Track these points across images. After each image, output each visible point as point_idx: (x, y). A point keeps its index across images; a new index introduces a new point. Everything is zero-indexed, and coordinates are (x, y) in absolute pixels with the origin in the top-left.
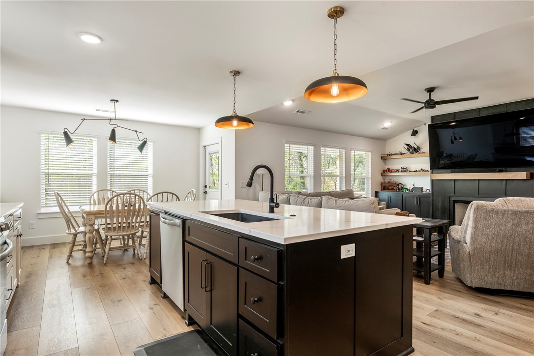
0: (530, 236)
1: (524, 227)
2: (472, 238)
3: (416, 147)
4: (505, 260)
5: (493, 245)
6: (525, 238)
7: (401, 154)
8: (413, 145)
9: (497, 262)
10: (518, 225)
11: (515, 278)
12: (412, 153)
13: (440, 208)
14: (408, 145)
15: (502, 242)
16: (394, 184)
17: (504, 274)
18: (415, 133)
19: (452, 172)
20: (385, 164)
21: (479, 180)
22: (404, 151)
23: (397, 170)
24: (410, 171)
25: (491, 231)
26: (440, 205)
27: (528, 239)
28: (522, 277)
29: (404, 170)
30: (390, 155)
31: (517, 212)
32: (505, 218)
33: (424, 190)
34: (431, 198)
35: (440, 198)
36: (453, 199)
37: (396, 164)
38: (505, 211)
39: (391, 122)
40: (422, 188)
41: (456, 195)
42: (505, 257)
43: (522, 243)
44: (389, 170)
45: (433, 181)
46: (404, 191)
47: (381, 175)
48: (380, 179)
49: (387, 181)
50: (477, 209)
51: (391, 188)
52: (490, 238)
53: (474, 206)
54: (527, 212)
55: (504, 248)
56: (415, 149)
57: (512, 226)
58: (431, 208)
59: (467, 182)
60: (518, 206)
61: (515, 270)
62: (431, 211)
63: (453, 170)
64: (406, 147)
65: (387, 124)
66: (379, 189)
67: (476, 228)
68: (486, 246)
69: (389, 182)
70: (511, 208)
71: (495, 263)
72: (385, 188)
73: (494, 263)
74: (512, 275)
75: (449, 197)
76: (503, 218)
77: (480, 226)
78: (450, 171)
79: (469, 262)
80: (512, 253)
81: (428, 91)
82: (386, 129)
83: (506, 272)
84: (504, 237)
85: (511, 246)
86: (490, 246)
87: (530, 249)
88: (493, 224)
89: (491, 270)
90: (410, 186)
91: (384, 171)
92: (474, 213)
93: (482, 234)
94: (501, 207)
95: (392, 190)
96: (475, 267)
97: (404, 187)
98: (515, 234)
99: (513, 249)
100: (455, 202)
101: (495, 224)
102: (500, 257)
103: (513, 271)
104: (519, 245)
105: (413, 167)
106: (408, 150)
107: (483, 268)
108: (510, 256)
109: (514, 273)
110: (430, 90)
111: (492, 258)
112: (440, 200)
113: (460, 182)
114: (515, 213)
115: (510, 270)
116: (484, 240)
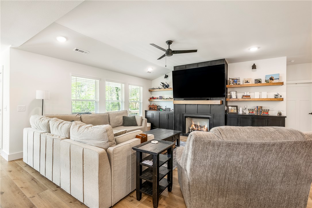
0: (239, 165)
1: (235, 158)
2: (191, 169)
3: (167, 85)
4: (219, 189)
5: (209, 175)
6: (236, 167)
7: (159, 89)
8: (165, 83)
9: (212, 191)
10: (230, 156)
11: (226, 203)
12: (165, 88)
13: (178, 121)
14: (163, 83)
15: (217, 172)
16: (156, 106)
17: (218, 201)
18: (166, 77)
19: (184, 100)
20: (151, 94)
21: (198, 104)
22: (161, 87)
23: (157, 98)
24: (164, 99)
25: (207, 162)
26: (178, 119)
27: (237, 169)
28: (232, 202)
29: (161, 98)
30: (153, 89)
31: (230, 144)
32: (220, 149)
33: (171, 110)
34: (174, 115)
35: (178, 115)
36: (185, 115)
37: (157, 94)
38: (220, 143)
39: (152, 68)
40: (170, 109)
41: (186, 113)
42: (219, 186)
43: (233, 173)
44: (153, 98)
45: (175, 105)
46: (161, 110)
47: (149, 101)
48: (148, 103)
49: (152, 104)
50: (196, 141)
51: (154, 108)
52: (207, 169)
53: (193, 138)
54: (239, 144)
55: (218, 177)
56: (166, 86)
57: (225, 157)
58: (174, 121)
59: (192, 105)
60: (231, 137)
61: (226, 197)
62: (174, 122)
63: (185, 98)
64: (162, 85)
65: (150, 69)
66: (147, 109)
67: (194, 160)
68: (203, 176)
69: (153, 105)
70: (225, 140)
71: (211, 192)
72: (151, 109)
73: (209, 192)
74: (224, 202)
75: (183, 114)
76: (218, 150)
77: (198, 157)
78: (183, 99)
79: (188, 192)
80: (225, 182)
81: (168, 43)
82: (150, 73)
83: (219, 199)
84: (218, 168)
85: (224, 175)
86: (207, 176)
87: (239, 177)
88: (210, 155)
89: (207, 198)
90: (164, 108)
91: (151, 99)
92: (193, 145)
93: (200, 165)
94: (216, 139)
95: (155, 109)
96: (194, 196)
97: (161, 108)
98: (228, 165)
99: (225, 178)
100: (186, 117)
101: (211, 156)
102: (215, 186)
103: (224, 198)
104: (230, 174)
105: (166, 96)
106: (163, 86)
107: (200, 197)
108: (223, 184)
109: (226, 199)
110: (170, 43)
111: (208, 188)
112: (178, 116)
113: (188, 105)
114: (229, 145)
115: (223, 198)
116: (201, 171)
